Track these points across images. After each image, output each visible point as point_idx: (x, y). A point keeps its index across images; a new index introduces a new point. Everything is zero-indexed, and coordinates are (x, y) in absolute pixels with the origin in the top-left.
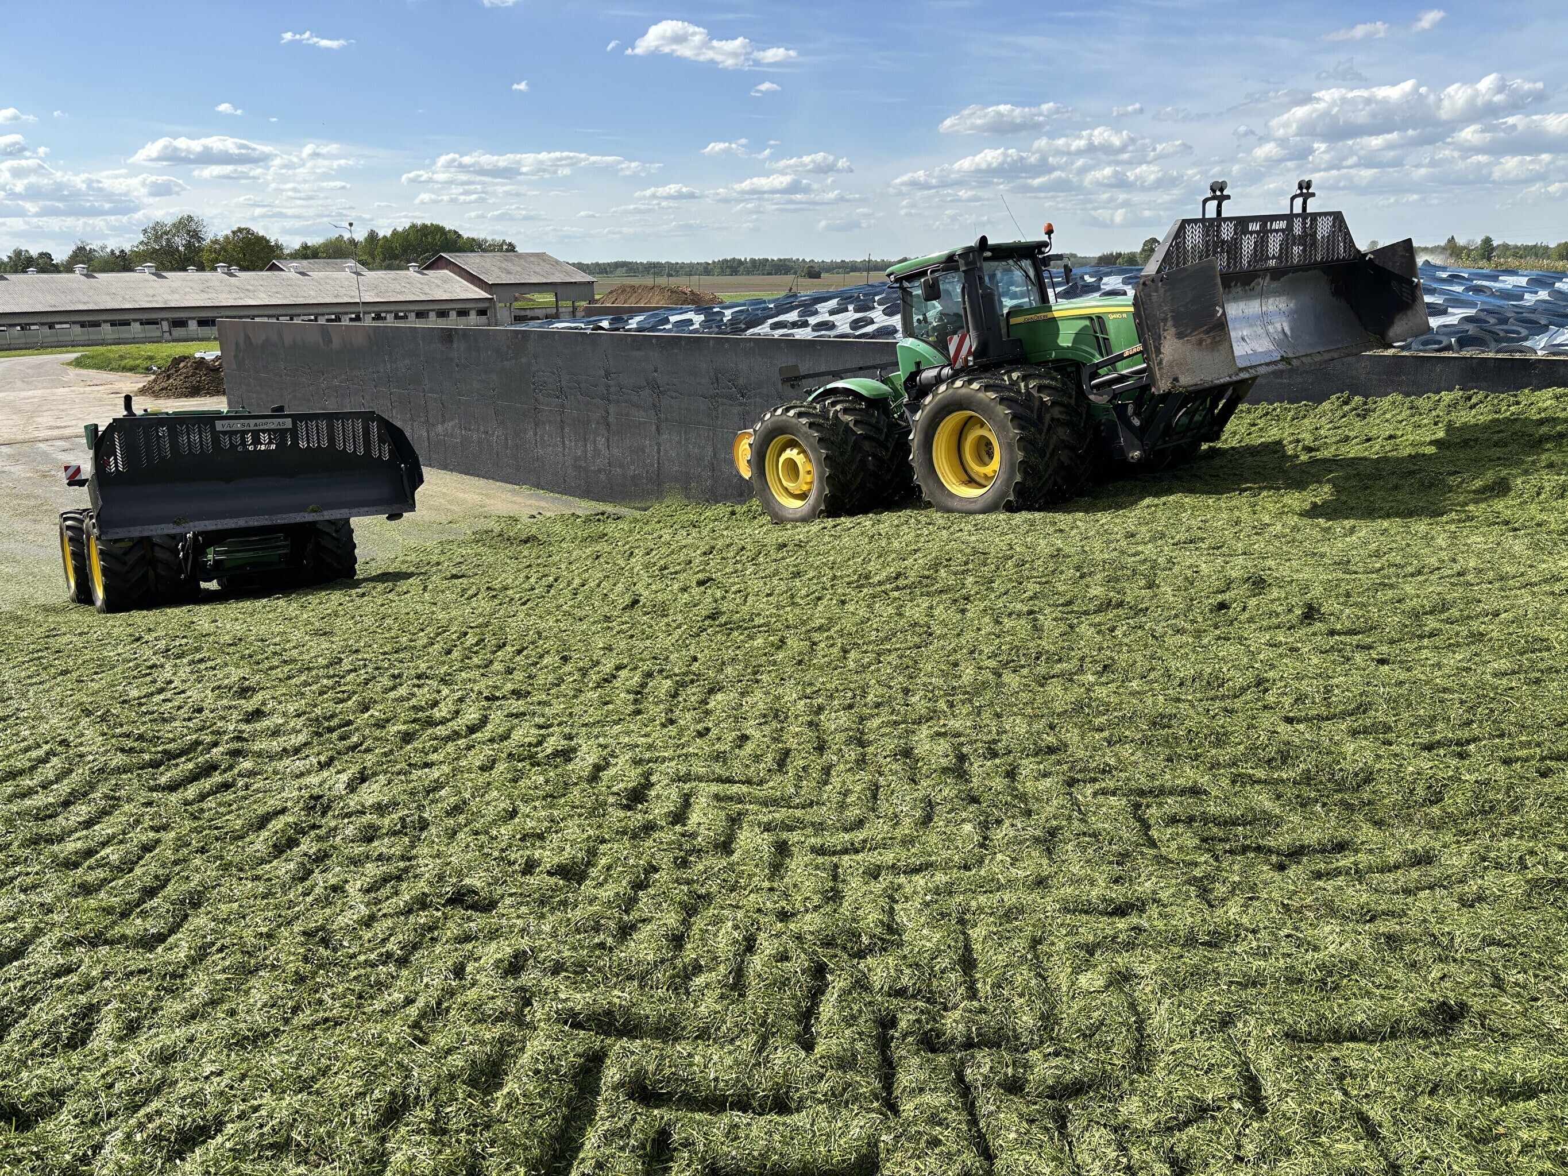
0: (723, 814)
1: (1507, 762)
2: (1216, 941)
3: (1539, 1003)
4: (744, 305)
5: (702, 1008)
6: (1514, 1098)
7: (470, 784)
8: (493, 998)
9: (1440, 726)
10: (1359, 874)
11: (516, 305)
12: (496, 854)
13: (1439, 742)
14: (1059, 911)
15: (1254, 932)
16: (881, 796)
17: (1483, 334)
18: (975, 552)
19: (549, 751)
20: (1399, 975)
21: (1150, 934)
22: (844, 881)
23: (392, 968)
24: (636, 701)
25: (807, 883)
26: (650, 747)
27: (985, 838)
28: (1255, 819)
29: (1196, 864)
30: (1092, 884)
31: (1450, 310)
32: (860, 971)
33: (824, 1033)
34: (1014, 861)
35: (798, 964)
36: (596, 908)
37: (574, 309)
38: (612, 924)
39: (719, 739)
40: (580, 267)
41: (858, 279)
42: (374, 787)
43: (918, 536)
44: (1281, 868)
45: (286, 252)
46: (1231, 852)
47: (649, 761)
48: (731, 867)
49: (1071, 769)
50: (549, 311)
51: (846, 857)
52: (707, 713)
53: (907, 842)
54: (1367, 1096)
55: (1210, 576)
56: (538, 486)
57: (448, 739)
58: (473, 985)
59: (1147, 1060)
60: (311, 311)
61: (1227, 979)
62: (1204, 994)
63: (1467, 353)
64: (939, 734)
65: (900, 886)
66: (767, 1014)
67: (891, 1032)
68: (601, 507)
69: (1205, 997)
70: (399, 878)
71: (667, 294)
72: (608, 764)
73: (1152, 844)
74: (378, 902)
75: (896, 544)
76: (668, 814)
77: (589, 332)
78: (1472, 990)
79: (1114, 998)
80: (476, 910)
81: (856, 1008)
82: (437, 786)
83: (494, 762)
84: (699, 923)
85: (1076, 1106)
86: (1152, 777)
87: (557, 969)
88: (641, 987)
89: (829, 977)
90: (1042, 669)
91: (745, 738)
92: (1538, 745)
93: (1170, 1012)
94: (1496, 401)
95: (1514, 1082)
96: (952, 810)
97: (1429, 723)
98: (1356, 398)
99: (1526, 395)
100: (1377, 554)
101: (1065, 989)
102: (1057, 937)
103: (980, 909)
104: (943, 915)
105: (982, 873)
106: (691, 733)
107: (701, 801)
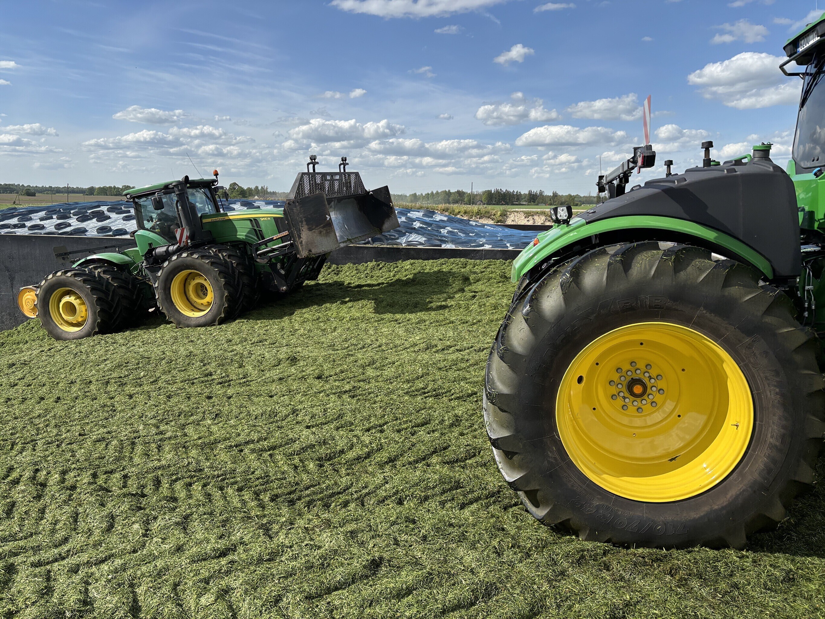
1: (399, 431)
2: (273, 557)
3: (412, 547)
6: (403, 597)
9: (373, 419)
13: (372, 427)
14: (189, 563)
15: (291, 547)
16: (80, 519)
18: (143, 357)
20: (356, 551)
21: (239, 563)
22: (54, 580)
25: (28, 588)
27: (147, 530)
30: (208, 543)
34: (164, 539)
41: (62, 199)
43: (107, 351)
51: (56, 564)
53: (96, 545)
55: (270, 359)
61: (277, 577)
62: (267, 588)
63: (377, 245)
65: (92, 574)
69: (267, 590)
75: (92, 357)
78: (386, 549)
79: (221, 606)
90: (182, 421)
92: (410, 422)
93: (250, 604)
94: (389, 266)
95: (402, 589)
96: (126, 518)
97: (368, 419)
98: (334, 266)
99: (400, 263)
100: (346, 340)
101: (193, 608)
102: (188, 579)
103: (143, 575)
104: (119, 585)
105: (144, 553)
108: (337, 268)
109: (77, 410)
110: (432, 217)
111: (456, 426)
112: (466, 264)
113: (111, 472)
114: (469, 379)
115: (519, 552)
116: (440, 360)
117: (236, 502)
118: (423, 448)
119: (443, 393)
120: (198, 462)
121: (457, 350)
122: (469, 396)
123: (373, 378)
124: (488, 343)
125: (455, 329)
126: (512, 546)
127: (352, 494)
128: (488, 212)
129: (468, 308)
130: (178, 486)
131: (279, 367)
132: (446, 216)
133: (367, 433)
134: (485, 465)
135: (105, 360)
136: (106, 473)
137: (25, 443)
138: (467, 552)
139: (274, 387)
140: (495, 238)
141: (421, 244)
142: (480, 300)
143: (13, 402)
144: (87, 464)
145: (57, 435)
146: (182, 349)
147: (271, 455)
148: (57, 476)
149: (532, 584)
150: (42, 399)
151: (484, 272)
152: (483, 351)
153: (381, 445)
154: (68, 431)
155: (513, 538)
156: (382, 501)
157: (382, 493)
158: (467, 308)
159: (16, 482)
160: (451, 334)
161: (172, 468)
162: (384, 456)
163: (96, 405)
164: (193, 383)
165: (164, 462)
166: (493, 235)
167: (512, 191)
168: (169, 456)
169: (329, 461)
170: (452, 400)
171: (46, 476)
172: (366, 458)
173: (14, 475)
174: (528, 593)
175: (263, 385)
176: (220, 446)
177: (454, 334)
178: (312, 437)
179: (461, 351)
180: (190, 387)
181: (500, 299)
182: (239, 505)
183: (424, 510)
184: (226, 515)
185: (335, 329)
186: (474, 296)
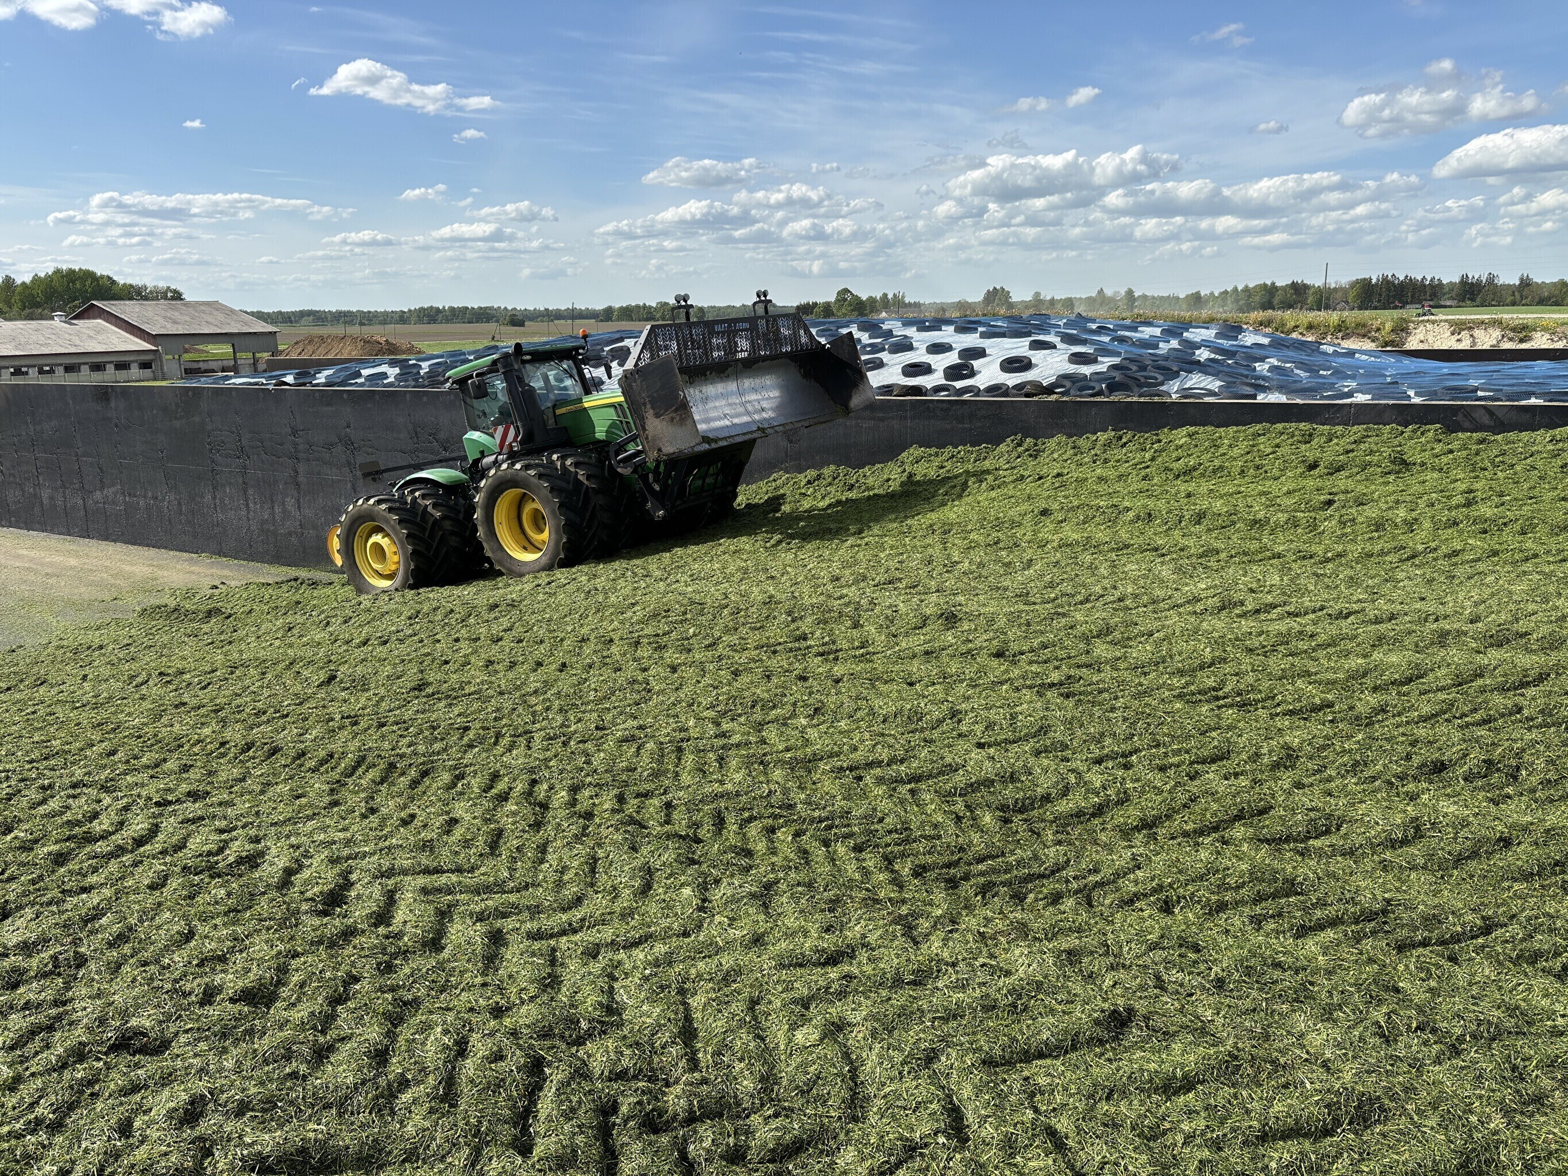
0: (431, 909)
1: (1162, 769)
2: (921, 978)
3: (1194, 998)
4: (441, 356)
5: (409, 1128)
6: (1176, 1092)
7: (137, 907)
8: (166, 1154)
9: (1108, 741)
11: (186, 357)
12: (168, 986)
13: (1107, 756)
14: (775, 968)
16: (600, 869)
18: (692, 602)
19: (231, 859)
20: (1078, 990)
21: (861, 981)
22: (562, 965)
23: (43, 1136)
24: (332, 790)
25: (523, 973)
26: (348, 842)
27: (704, 900)
30: (806, 936)
31: (1100, 359)
32: (579, 1059)
33: (542, 1132)
34: (732, 920)
35: (515, 1060)
36: (287, 1033)
37: (256, 361)
38: (305, 1049)
39: (425, 826)
40: (260, 316)
41: (564, 329)
42: (19, 923)
43: (635, 589)
47: (348, 858)
48: (441, 966)
50: (225, 363)
51: (564, 939)
53: (626, 915)
54: (1054, 1109)
55: (907, 614)
56: (220, 553)
57: (110, 856)
58: (142, 1142)
59: (862, 1107)
61: (930, 1016)
62: (911, 1033)
65: (620, 963)
66: (480, 1122)
67: (613, 1119)
68: (293, 572)
69: (911, 1036)
70: (51, 1029)
71: (360, 344)
72: (301, 867)
74: (24, 1059)
75: (613, 599)
76: (370, 916)
77: (271, 387)
78: (1139, 994)
79: (830, 1051)
80: (146, 1054)
81: (575, 1099)
82: (97, 913)
83: (166, 878)
84: (405, 1033)
85: (796, 1167)
87: (242, 1109)
88: (340, 1115)
89: (547, 1071)
90: (758, 716)
91: (453, 822)
92: (1187, 752)
93: (880, 1056)
94: (1142, 440)
95: (1175, 1077)
96: (671, 875)
97: (1099, 739)
98: (1028, 440)
99: (1165, 434)
100: (1051, 585)
101: (782, 1047)
102: (773, 995)
103: (699, 976)
104: (662, 988)
105: (701, 938)
106: (394, 821)
107: (407, 897)
108: (1036, 445)
109: (593, 686)
110: (1236, 338)
111: (1286, 768)
112: (1311, 435)
113: (646, 795)
114: (1316, 674)
115: (1436, 1043)
116: (1250, 633)
117: (851, 869)
118: (1215, 806)
119: (1257, 701)
120: (786, 791)
121: (1289, 614)
122: (1316, 709)
123: (1107, 662)
124: (1359, 601)
125: (1284, 570)
126: (1418, 1028)
127: (1067, 881)
128: (1364, 326)
129: (1315, 527)
130: (754, 830)
131: (924, 631)
132: (1265, 335)
133: (1096, 768)
134: (1351, 853)
135: (633, 604)
136: (638, 795)
137: (514, 736)
138: (1315, 1025)
139: (915, 667)
140: (1380, 380)
141: (1211, 393)
142: (1344, 511)
143: (497, 667)
144: (608, 778)
145: (562, 726)
146: (756, 590)
147: (912, 792)
148: (564, 793)
149: (1464, 1112)
150: (539, 664)
151: (1352, 451)
152: (1347, 617)
153: (1125, 793)
154: (580, 720)
155: (1420, 1010)
156: (1129, 902)
157: (1128, 886)
158: (1313, 526)
159: (503, 797)
160: (1275, 579)
161: (744, 798)
162: (1132, 814)
163: (621, 678)
164: (775, 652)
165: (729, 786)
166: (1374, 372)
167: (1419, 278)
168: (738, 777)
169: (1022, 813)
170: (1277, 715)
171: (547, 791)
172: (1094, 815)
173: (501, 786)
174: (1457, 1129)
175: (895, 663)
176: (821, 765)
177: (1282, 580)
178: (988, 764)
179: (1297, 616)
180: (769, 658)
181: (1389, 508)
182: (857, 876)
183: (1216, 930)
184: (835, 891)
185: (1030, 563)
186: (1330, 503)
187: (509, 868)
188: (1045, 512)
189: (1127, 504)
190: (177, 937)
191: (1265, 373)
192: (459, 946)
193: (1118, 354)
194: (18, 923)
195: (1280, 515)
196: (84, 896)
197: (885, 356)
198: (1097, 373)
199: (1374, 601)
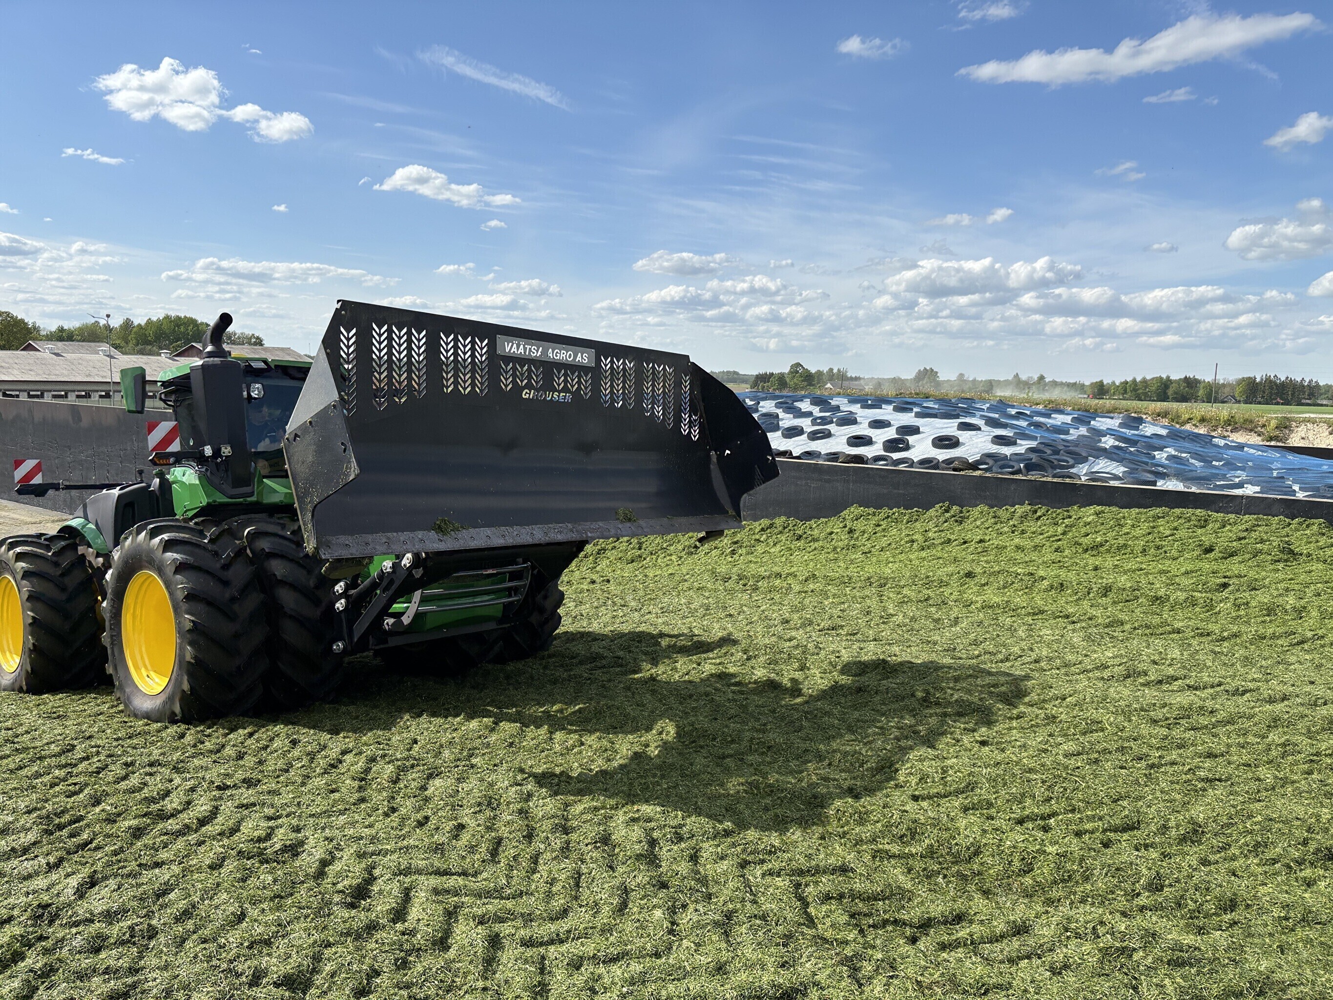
0: (440, 909)
1: (1078, 834)
7: (199, 886)
9: (1028, 802)
10: (973, 945)
12: (224, 966)
13: (1028, 817)
16: (583, 883)
17: (1042, 462)
19: (278, 846)
22: (550, 972)
24: (360, 787)
25: (518, 979)
26: (373, 839)
27: (673, 923)
28: (892, 894)
29: (847, 943)
31: (1018, 441)
34: (698, 945)
39: (437, 829)
44: (913, 940)
45: (43, 333)
46: (874, 926)
47: (373, 854)
48: (448, 966)
49: (744, 850)
51: (552, 948)
52: (427, 800)
57: (180, 833)
60: (62, 387)
63: (1034, 476)
64: (634, 820)
65: (600, 977)
72: (334, 859)
73: (811, 922)
76: (389, 912)
82: (167, 889)
83: (224, 859)
86: (809, 857)
91: (461, 827)
92: (1100, 819)
94: (1054, 515)
96: (644, 896)
97: (1020, 799)
98: (954, 508)
99: (1075, 511)
105: (671, 961)
106: (412, 822)
107: (420, 896)
108: (961, 512)
110: (1137, 429)
111: (1193, 842)
112: (1206, 521)
116: (1154, 705)
121: (1189, 687)
124: (1254, 680)
125: (1184, 645)
128: (1251, 422)
129: (1212, 607)
132: (1164, 427)
140: (1267, 473)
141: (1116, 478)
142: (1238, 595)
146: (716, 626)
151: (1244, 538)
152: (1243, 694)
158: (1209, 606)
160: (1176, 653)
166: (1262, 465)
167: (1299, 379)
177: (1182, 654)
179: (1196, 689)
181: (1280, 595)
185: (956, 621)
186: (1225, 586)
187: (507, 876)
188: (970, 575)
189: (1041, 573)
190: (232, 918)
191: (1163, 460)
192: (463, 947)
193: (1035, 438)
194: (103, 892)
195: (1179, 593)
196: (157, 870)
197: (832, 428)
198: (1016, 454)
199: (1267, 681)
